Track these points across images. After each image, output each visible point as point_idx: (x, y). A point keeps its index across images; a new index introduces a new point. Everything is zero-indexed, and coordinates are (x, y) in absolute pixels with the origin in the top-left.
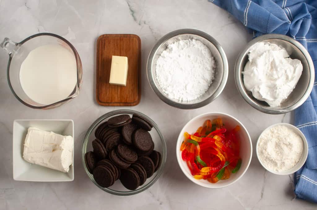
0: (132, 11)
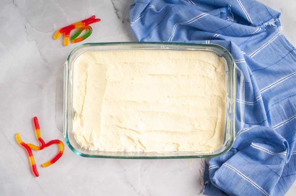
0: (116, 9)
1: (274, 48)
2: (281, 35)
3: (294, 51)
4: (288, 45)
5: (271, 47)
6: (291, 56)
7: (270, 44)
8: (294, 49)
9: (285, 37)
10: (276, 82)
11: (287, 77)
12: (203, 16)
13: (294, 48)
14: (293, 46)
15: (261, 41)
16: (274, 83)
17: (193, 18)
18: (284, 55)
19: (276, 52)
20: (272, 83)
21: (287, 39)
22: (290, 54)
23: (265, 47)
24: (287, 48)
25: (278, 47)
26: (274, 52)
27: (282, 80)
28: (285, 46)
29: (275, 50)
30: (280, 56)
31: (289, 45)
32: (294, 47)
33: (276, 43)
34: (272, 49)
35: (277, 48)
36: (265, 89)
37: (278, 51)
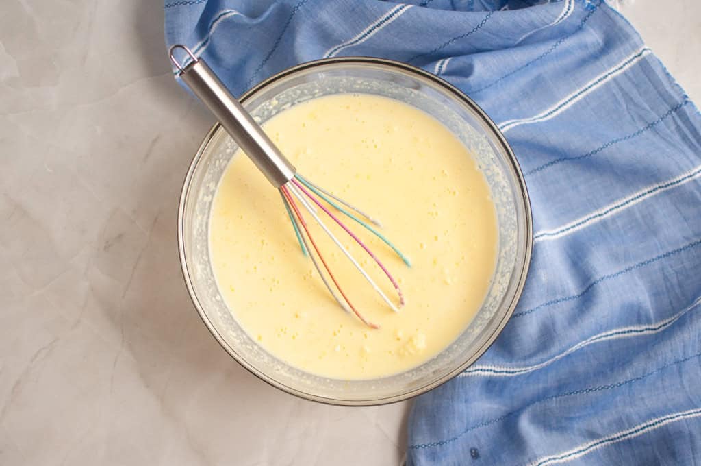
1: (625, 94)
2: (651, 55)
3: (685, 107)
4: (668, 89)
5: (615, 90)
6: (676, 123)
7: (615, 80)
8: (686, 102)
9: (661, 63)
10: (625, 201)
11: (660, 187)
12: (394, 18)
13: (687, 99)
14: (684, 92)
15: (583, 62)
16: (620, 204)
17: (367, 26)
18: (654, 116)
19: (632, 107)
20: (612, 201)
21: (668, 70)
22: (673, 117)
23: (599, 90)
24: (665, 97)
25: (638, 90)
26: (625, 106)
27: (643, 195)
28: (660, 89)
29: (629, 100)
30: (641, 118)
31: (672, 87)
32: (686, 97)
33: (634, 80)
34: (619, 96)
35: (634, 93)
36: (591, 218)
37: (636, 105)
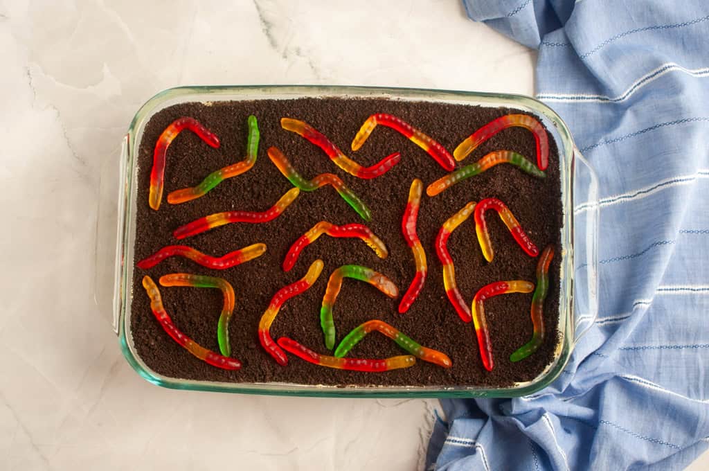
0: (265, 22)
